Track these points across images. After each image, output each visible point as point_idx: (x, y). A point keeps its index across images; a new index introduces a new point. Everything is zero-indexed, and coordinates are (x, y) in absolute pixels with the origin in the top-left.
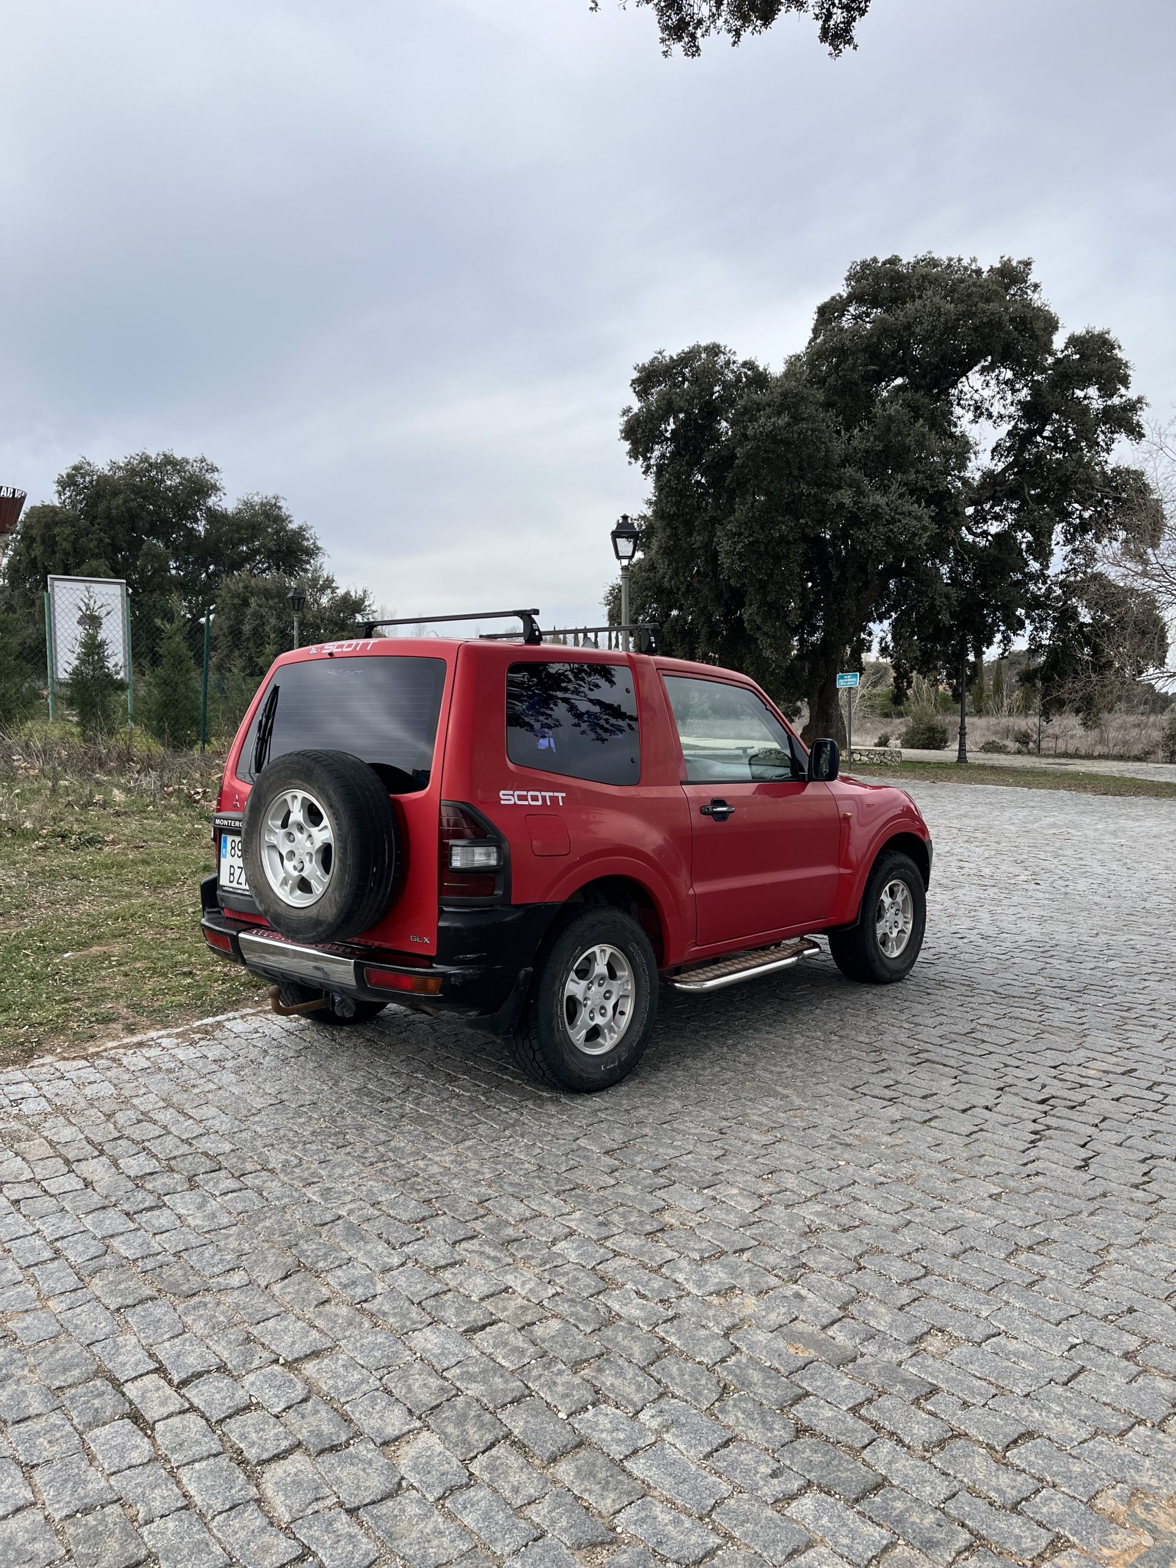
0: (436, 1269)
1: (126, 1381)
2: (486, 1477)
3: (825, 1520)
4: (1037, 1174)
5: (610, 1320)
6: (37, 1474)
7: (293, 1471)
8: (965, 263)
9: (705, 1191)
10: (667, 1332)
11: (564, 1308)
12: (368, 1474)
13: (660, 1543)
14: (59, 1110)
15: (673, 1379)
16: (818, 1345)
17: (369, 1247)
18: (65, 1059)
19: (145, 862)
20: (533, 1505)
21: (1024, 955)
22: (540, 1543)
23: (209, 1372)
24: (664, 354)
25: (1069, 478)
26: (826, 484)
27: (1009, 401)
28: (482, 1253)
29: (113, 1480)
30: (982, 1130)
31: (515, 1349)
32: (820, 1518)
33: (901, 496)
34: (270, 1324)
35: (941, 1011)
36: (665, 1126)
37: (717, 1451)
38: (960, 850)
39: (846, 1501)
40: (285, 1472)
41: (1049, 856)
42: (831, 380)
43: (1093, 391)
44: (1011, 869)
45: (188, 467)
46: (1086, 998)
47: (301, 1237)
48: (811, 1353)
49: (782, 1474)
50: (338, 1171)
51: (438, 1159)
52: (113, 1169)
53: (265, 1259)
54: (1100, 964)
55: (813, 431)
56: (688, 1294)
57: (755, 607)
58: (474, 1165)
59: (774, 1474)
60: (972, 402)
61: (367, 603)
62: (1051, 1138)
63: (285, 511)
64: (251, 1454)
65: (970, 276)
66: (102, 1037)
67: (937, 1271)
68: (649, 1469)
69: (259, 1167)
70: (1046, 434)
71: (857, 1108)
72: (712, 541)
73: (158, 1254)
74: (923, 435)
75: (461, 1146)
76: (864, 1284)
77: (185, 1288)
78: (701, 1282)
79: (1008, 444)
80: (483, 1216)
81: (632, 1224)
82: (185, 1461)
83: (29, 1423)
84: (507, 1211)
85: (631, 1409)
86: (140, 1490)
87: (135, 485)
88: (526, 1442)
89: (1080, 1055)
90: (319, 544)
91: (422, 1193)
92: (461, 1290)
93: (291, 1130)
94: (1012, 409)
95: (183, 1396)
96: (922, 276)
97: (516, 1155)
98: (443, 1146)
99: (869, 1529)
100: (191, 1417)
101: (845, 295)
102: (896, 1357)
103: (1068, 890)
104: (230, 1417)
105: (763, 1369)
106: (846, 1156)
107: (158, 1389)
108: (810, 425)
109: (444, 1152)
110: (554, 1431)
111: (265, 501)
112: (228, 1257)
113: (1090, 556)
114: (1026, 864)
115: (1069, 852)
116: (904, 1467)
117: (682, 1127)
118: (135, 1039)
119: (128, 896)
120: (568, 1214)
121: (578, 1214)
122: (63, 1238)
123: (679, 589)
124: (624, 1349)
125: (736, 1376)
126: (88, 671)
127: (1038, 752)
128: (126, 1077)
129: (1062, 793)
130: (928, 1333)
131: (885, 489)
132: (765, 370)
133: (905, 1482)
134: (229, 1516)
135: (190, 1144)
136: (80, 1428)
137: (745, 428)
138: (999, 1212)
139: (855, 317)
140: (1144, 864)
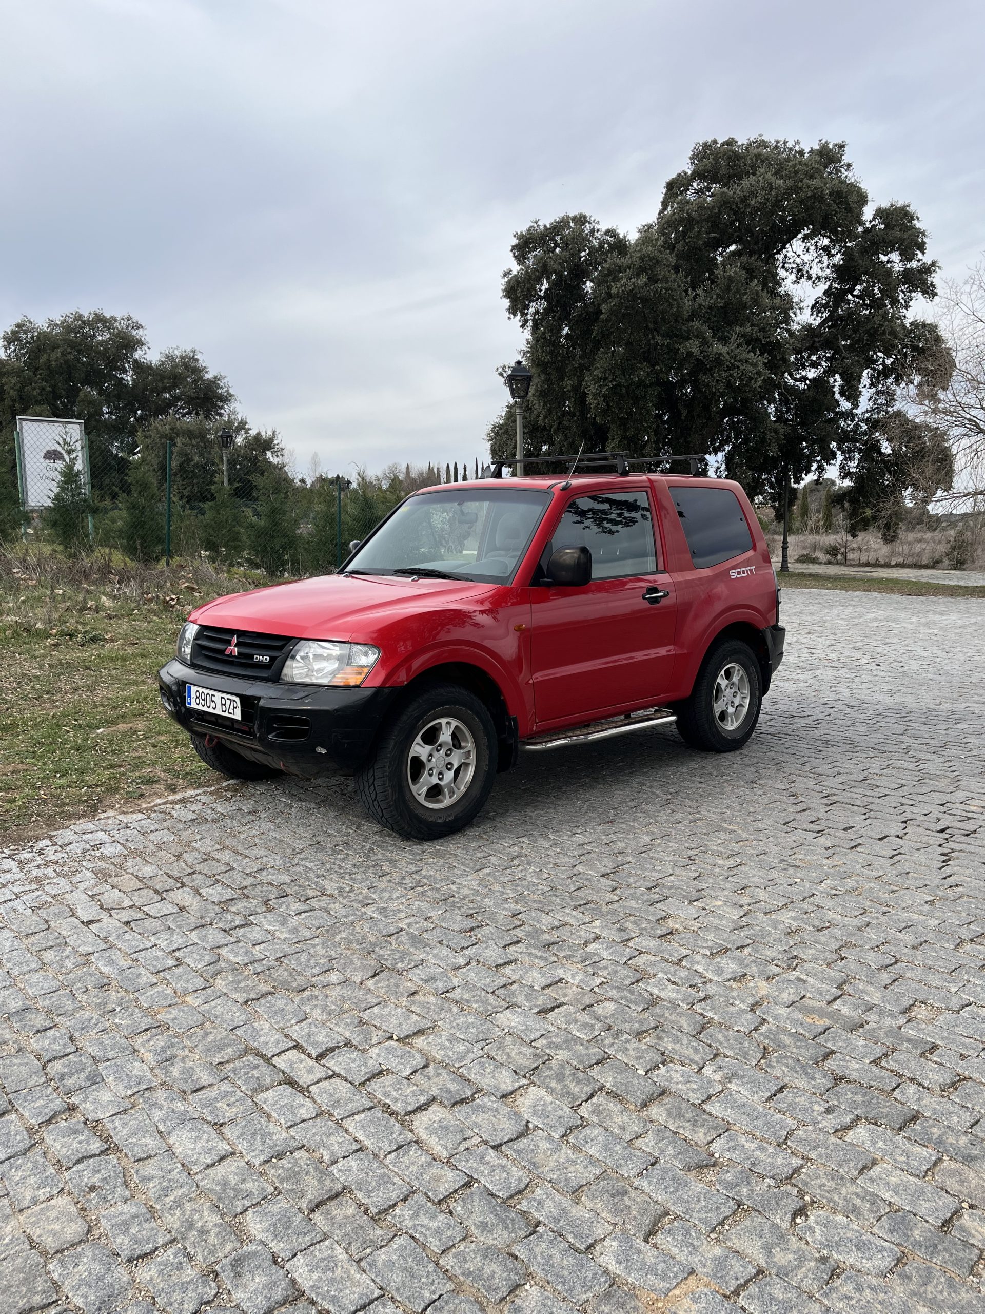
0: (497, 966)
1: (273, 1056)
2: (595, 1119)
3: (880, 1144)
4: (957, 885)
5: (653, 1002)
6: (226, 1130)
7: (436, 1119)
8: (790, 145)
9: (695, 903)
10: (704, 1009)
11: (613, 993)
12: (499, 1119)
13: (754, 1164)
14: (134, 853)
15: (721, 1043)
16: (830, 1016)
17: (435, 952)
18: (124, 813)
19: (142, 656)
20: (640, 1139)
21: (887, 719)
22: (657, 1166)
23: (338, 1047)
24: (539, 223)
25: (876, 330)
26: (676, 336)
27: (825, 265)
28: (530, 954)
29: (292, 1132)
30: (900, 853)
31: (585, 1025)
32: (876, 1142)
33: (739, 345)
34: (376, 1010)
35: (835, 764)
36: (643, 855)
37: (775, 1095)
38: (806, 640)
39: (893, 1129)
40: (430, 1120)
41: (879, 643)
42: (679, 246)
43: (895, 256)
44: (853, 654)
45: (117, 324)
46: (948, 752)
47: (375, 945)
48: (827, 1022)
49: (834, 1111)
50: (386, 895)
51: (465, 883)
52: (198, 897)
53: (352, 962)
54: (951, 726)
55: (667, 289)
56: (710, 981)
57: (616, 441)
58: (497, 887)
59: (828, 1111)
60: (795, 266)
61: (276, 442)
62: (958, 858)
63: (201, 363)
64: (398, 1107)
65: (794, 156)
66: (150, 795)
67: (904, 959)
68: (725, 1109)
69: (319, 893)
70: (855, 293)
71: (794, 838)
72: (581, 385)
73: (263, 960)
74: (757, 293)
75: (481, 873)
76: (850, 970)
77: (294, 985)
78: (719, 971)
79: (824, 302)
80: (520, 926)
81: (645, 929)
82: (346, 1115)
83: (204, 1091)
84: (539, 921)
85: (695, 1066)
86: (318, 1138)
87: (71, 341)
88: (619, 1092)
89: (961, 795)
90: (231, 391)
91: (463, 910)
92: (524, 982)
93: (334, 864)
94: (828, 271)
95: (324, 1066)
96: (756, 156)
97: (529, 879)
98: (465, 874)
99: (917, 1149)
100: (336, 1081)
101: (689, 172)
102: (895, 1023)
103: (904, 669)
104: (369, 1080)
105: (791, 1034)
106: (799, 875)
107: (301, 1061)
108: (664, 285)
109: (469, 878)
110: (639, 1083)
111: (184, 354)
112: (322, 961)
113: (891, 397)
114: (863, 650)
115: (895, 640)
116: (930, 1104)
117: (656, 856)
118: (179, 796)
119: (135, 683)
120: (589, 923)
121: (597, 923)
122: (179, 949)
123: (551, 427)
124: (673, 1022)
125: (771, 1039)
126: (68, 496)
127: (845, 562)
128: (181, 826)
129: (875, 594)
130: (913, 1005)
131: (724, 340)
132: (625, 237)
133: (935, 1114)
134: (398, 1155)
135: (255, 877)
136: (249, 1093)
137: (609, 287)
138: (938, 914)
139: (697, 192)
140: (959, 649)
